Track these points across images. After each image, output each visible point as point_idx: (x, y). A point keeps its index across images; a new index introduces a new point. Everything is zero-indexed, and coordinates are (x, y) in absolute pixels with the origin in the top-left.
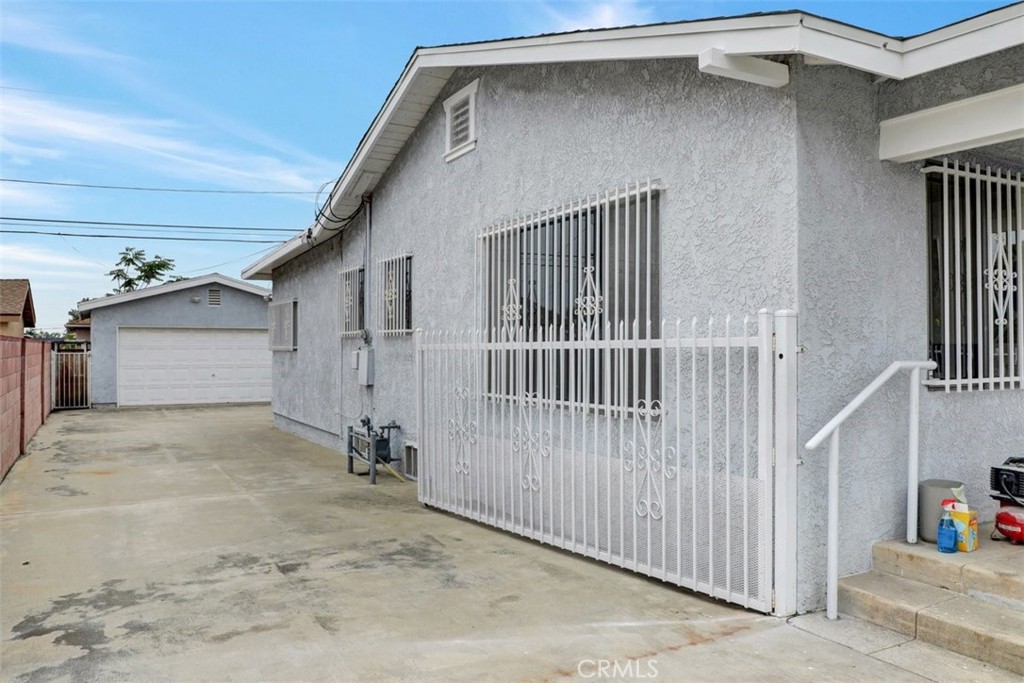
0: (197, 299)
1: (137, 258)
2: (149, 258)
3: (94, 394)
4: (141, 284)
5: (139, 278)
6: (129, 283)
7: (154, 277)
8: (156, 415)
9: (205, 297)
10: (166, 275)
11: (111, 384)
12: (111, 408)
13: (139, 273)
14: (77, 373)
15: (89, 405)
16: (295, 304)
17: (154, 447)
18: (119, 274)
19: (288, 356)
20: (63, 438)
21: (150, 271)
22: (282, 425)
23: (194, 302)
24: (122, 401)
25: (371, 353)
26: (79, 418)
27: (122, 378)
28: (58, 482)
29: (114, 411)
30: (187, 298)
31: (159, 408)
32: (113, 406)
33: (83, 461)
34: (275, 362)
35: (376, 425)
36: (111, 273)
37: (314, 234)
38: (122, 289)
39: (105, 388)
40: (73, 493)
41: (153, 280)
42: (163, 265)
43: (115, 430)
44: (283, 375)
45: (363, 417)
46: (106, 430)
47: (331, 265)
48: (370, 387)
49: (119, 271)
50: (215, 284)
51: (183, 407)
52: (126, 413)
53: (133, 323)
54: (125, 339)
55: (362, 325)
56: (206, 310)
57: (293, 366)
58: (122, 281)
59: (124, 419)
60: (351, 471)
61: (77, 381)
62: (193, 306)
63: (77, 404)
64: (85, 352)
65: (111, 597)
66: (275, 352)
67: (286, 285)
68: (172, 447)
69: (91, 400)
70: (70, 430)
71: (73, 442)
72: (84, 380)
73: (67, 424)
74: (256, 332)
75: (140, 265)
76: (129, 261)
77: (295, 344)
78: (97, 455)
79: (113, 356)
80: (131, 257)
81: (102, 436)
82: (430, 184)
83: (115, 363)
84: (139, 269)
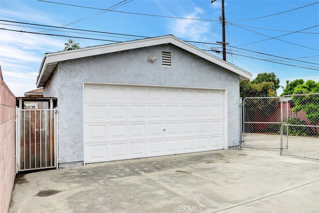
3: (61, 153)
9: (158, 56)
15: (56, 165)
23: (151, 61)
30: (145, 56)
39: (71, 147)
53: (98, 80)
56: (161, 70)
61: (43, 140)
62: (150, 65)
69: (58, 160)
72: (51, 138)
74: (195, 91)
79: (79, 113)
83: (81, 121)
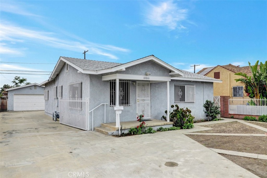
0: (31, 88)
1: (18, 78)
2: (21, 78)
3: (9, 108)
4: (19, 84)
5: (19, 83)
6: (17, 84)
7: (22, 82)
8: (22, 112)
9: (33, 88)
10: (25, 82)
11: (12, 106)
12: (12, 111)
13: (19, 82)
14: (5, 104)
15: (7, 111)
16: (48, 91)
17: (21, 117)
18: (14, 82)
19: (47, 101)
20: (3, 116)
21: (22, 81)
22: (46, 114)
24: (15, 110)
25: (58, 101)
26: (5, 113)
27: (15, 105)
28: (4, 122)
29: (13, 112)
30: (29, 88)
31: (23, 111)
32: (13, 111)
33: (8, 119)
34: (45, 102)
35: (57, 112)
36: (12, 82)
37: (49, 80)
38: (15, 85)
40: (7, 123)
41: (22, 83)
42: (24, 80)
43: (13, 115)
44: (46, 104)
45: (55, 111)
46: (12, 115)
47: (53, 85)
48: (58, 106)
49: (14, 81)
50: (35, 85)
51: (28, 111)
52: (15, 112)
53: (17, 93)
54: (15, 97)
55: (57, 96)
56: (34, 91)
57: (48, 102)
58: (15, 83)
59: (15, 113)
60: (53, 120)
61: (5, 106)
62: (30, 90)
63: (5, 110)
64: (7, 100)
65: (13, 131)
66: (45, 100)
67: (47, 87)
68: (24, 117)
70: (4, 115)
71: (5, 117)
73: (3, 114)
75: (19, 80)
76: (17, 79)
77: (48, 99)
78: (10, 119)
79: (13, 100)
80: (17, 78)
81: (11, 116)
82: (64, 75)
83: (13, 102)
84: (19, 81)
